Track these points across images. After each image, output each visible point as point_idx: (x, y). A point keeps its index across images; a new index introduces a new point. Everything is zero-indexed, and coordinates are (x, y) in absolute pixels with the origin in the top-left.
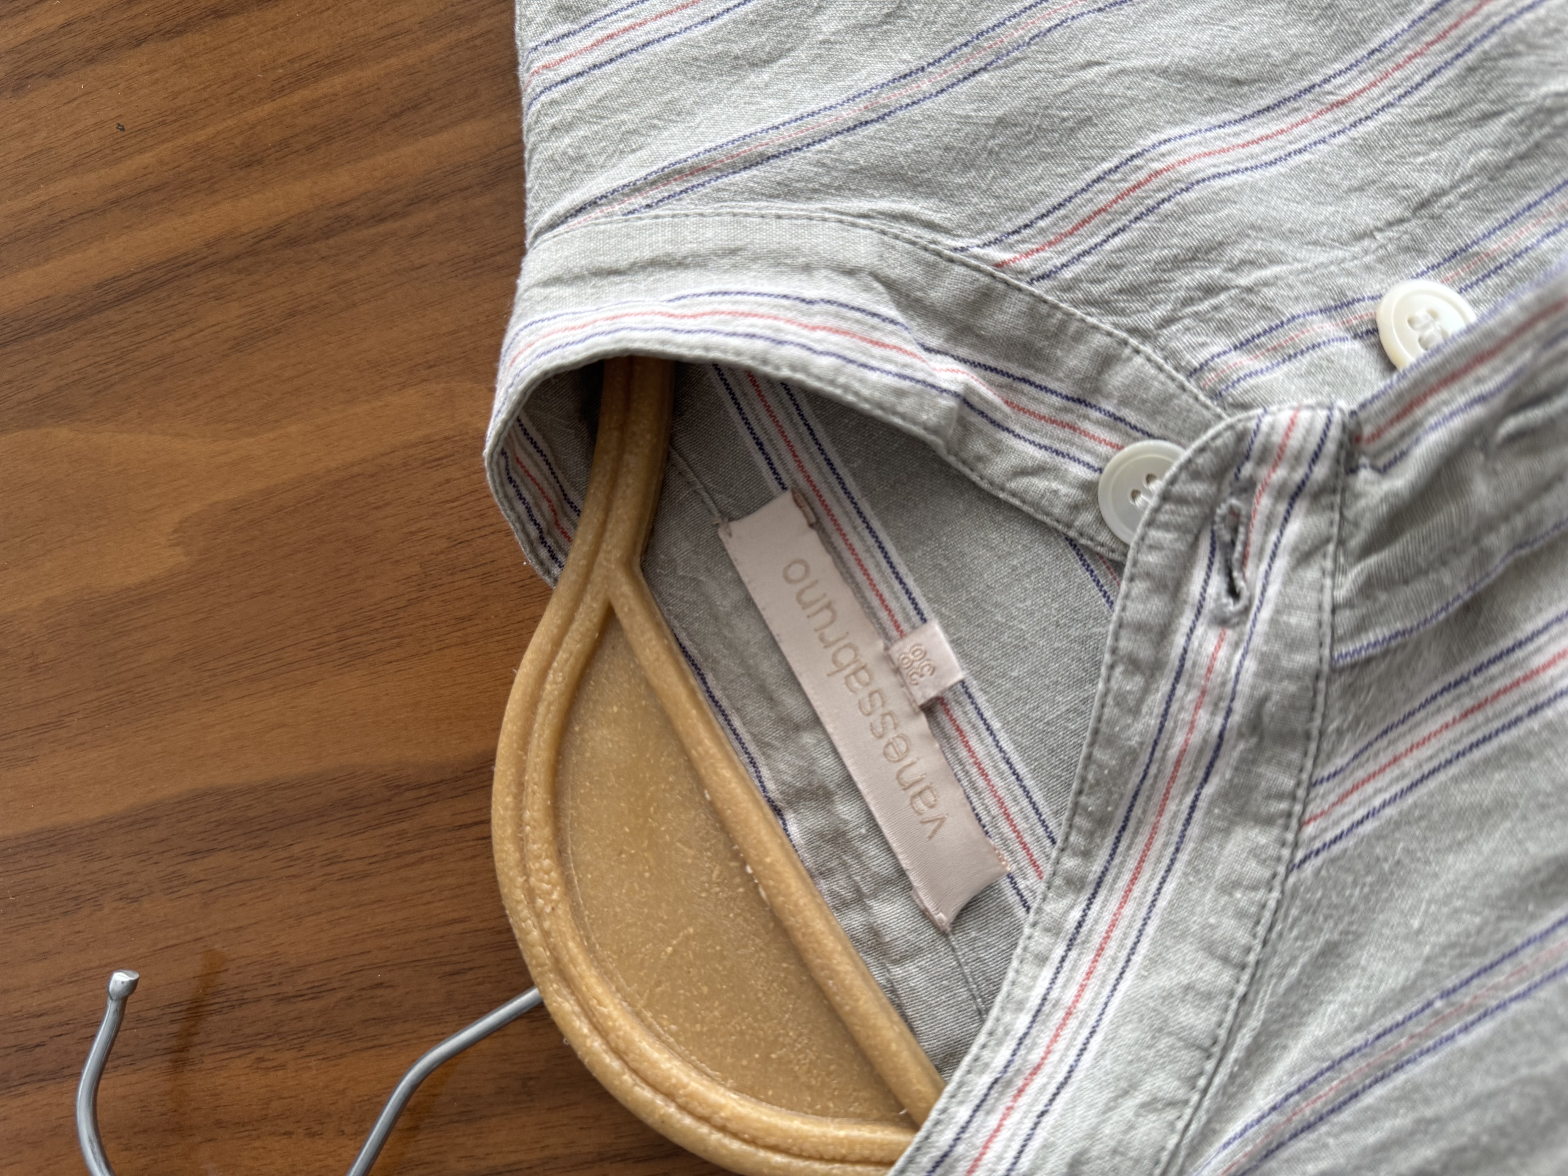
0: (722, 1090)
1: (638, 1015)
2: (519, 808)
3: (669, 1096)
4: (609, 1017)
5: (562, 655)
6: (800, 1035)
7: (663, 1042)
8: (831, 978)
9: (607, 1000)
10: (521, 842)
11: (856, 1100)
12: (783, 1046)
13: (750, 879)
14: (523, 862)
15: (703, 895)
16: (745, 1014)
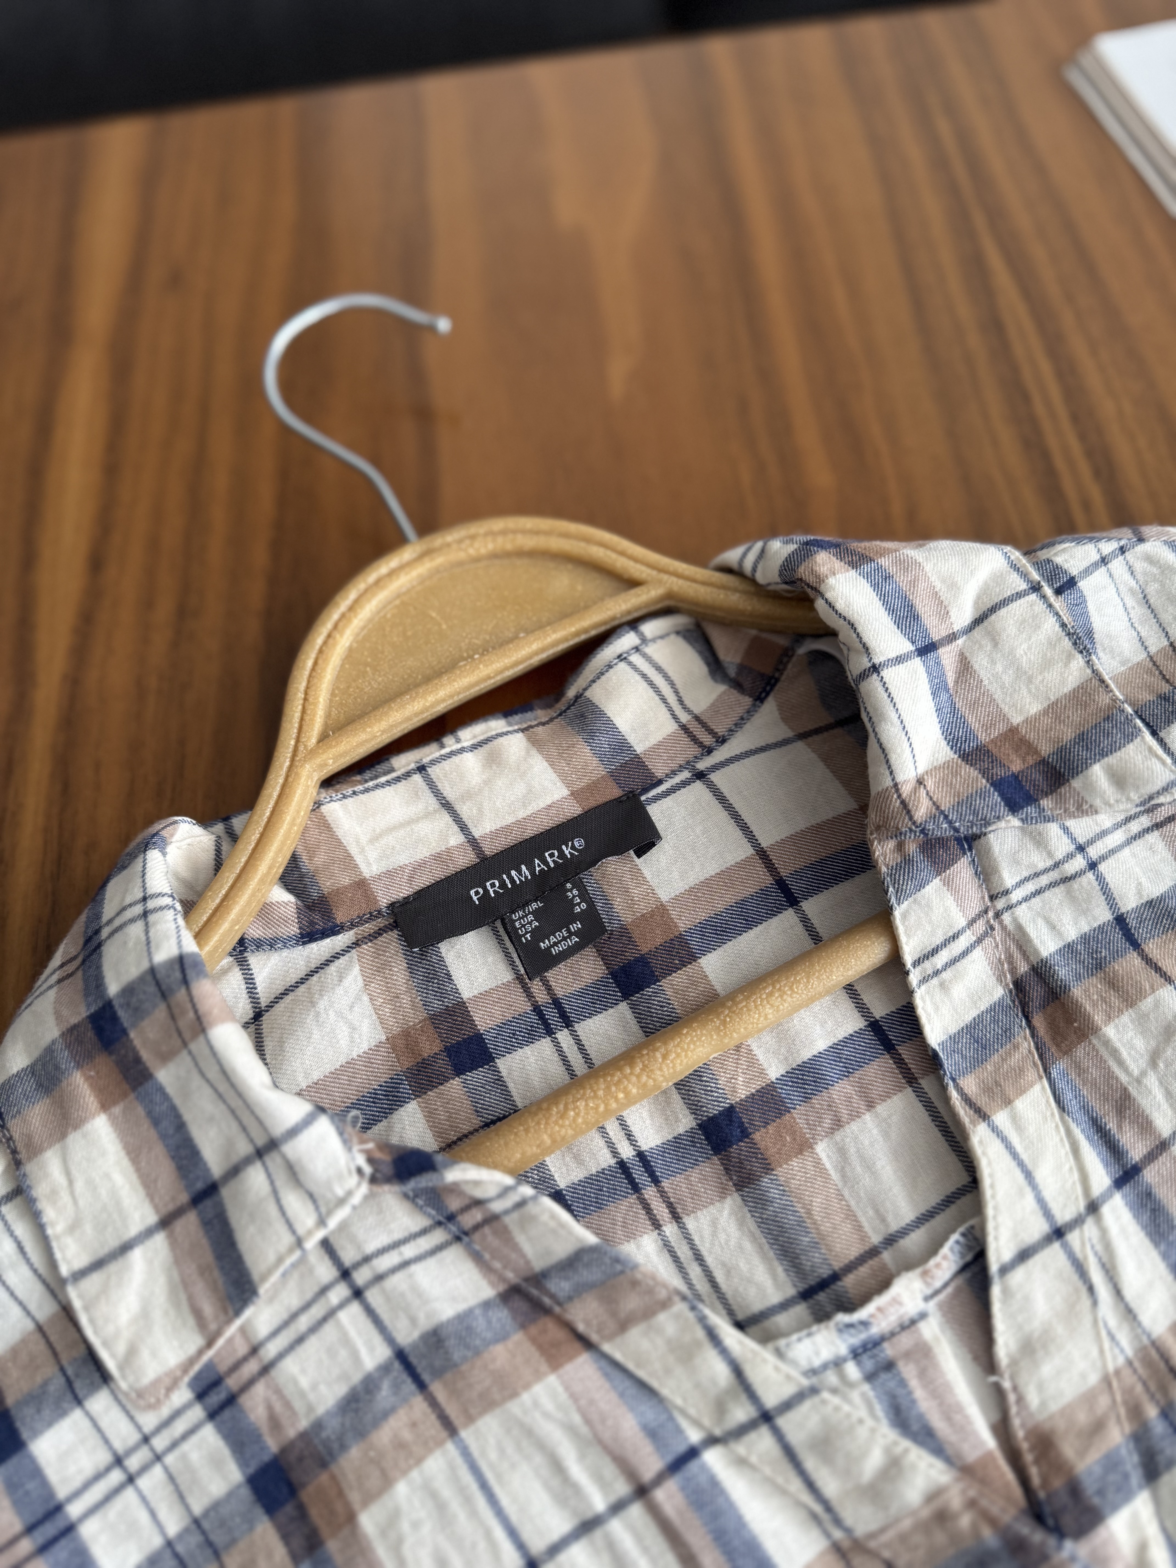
0: (351, 638)
1: (398, 598)
2: (524, 532)
3: (351, 609)
5: (614, 556)
6: (379, 684)
7: (381, 610)
9: (409, 577)
10: (504, 532)
11: (339, 712)
12: (374, 674)
13: (472, 657)
14: (491, 534)
15: (464, 634)
16: (393, 655)
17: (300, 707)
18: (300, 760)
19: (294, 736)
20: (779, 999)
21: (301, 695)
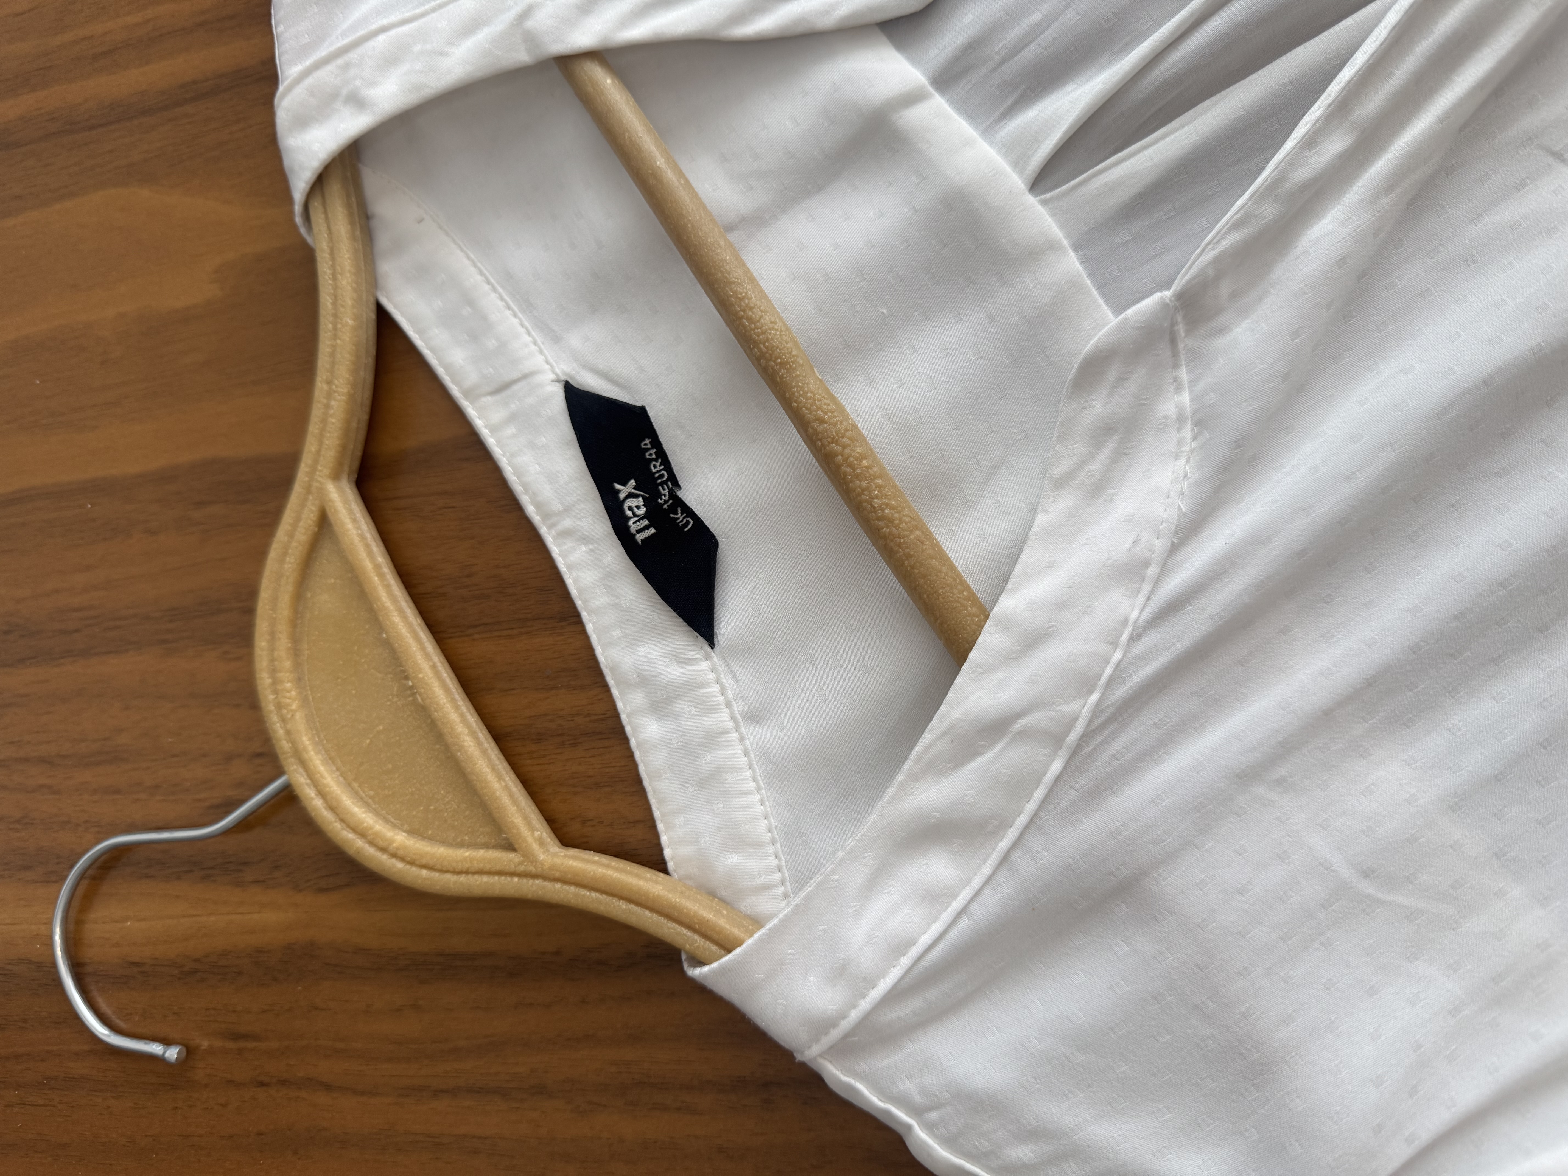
0: (398, 832)
1: (349, 785)
2: (272, 650)
3: (363, 834)
5: (295, 544)
6: (447, 792)
7: (365, 802)
8: (459, 751)
9: (326, 774)
10: (273, 671)
12: (437, 800)
13: (412, 689)
14: (274, 685)
15: (389, 703)
16: (415, 781)
17: (476, 877)
18: (535, 867)
19: (509, 879)
20: (755, 310)
21: (462, 878)
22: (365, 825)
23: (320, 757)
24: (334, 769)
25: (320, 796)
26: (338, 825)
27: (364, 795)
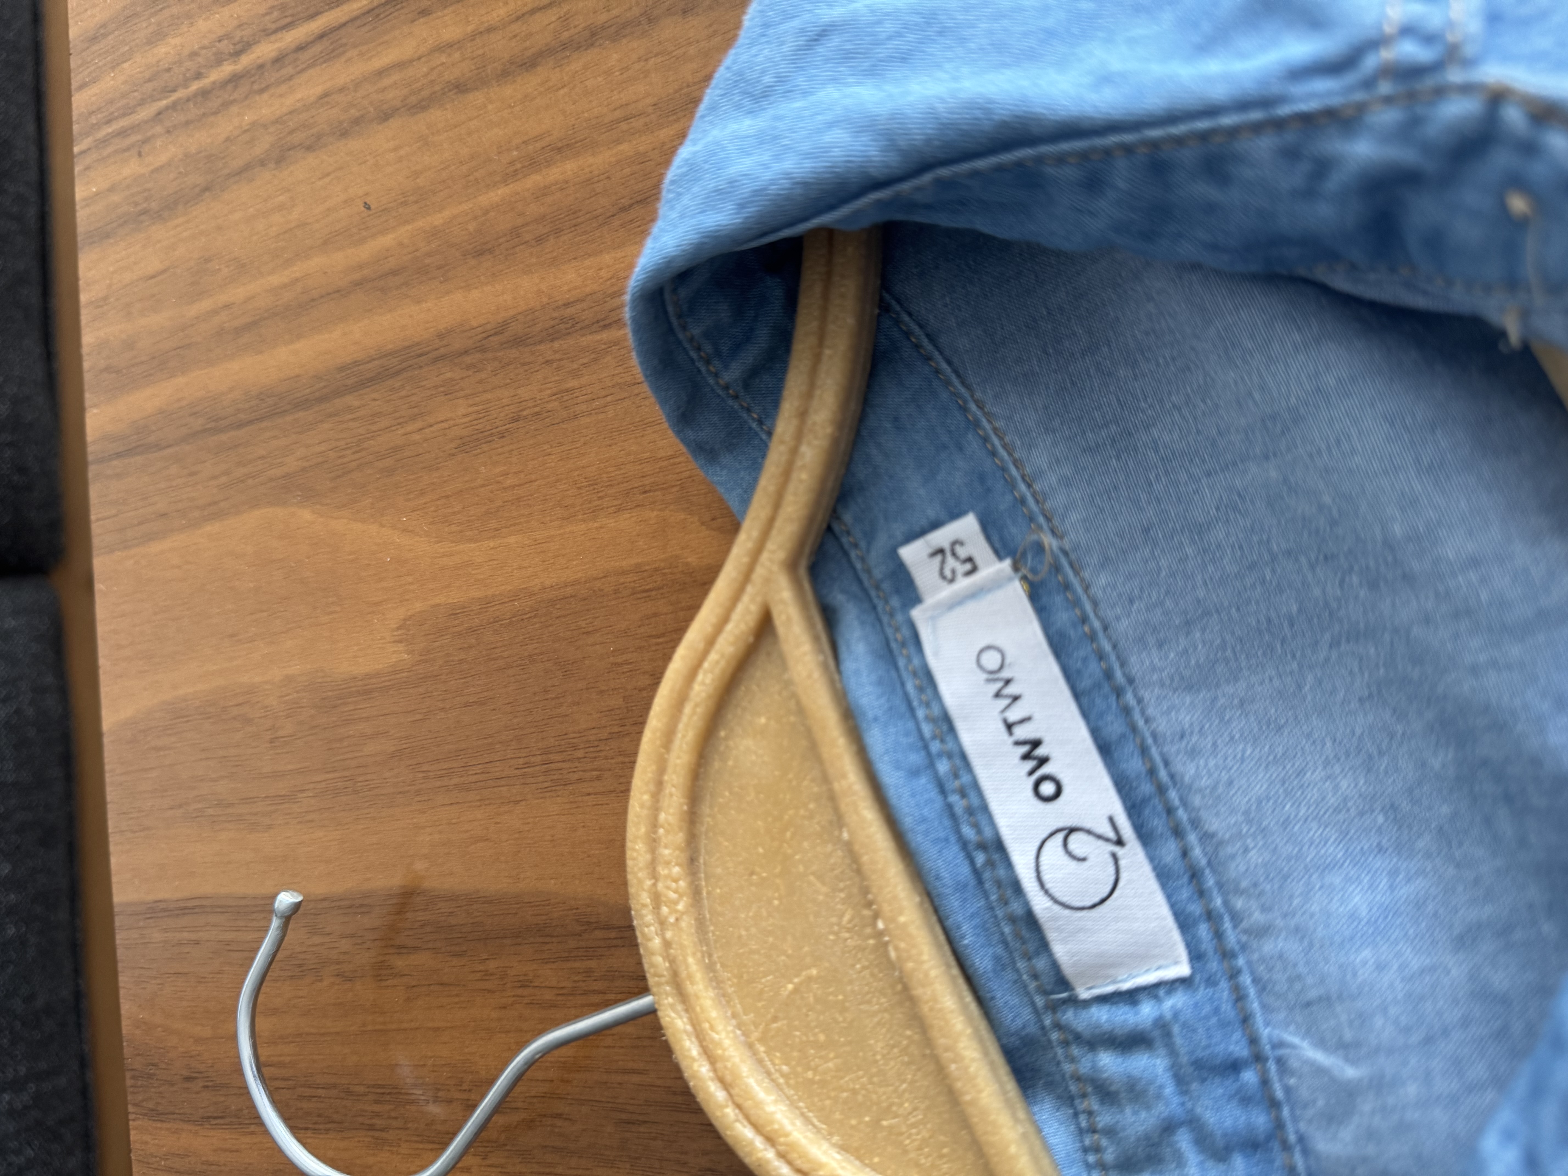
1: (750, 1046)
2: (655, 808)
3: (770, 1140)
4: (719, 1044)
5: (713, 656)
7: (773, 1080)
10: (653, 843)
12: (896, 1116)
13: (880, 934)
14: (653, 865)
15: (832, 937)
16: (861, 1073)
22: (776, 1126)
23: (711, 993)
24: (729, 1014)
25: (704, 1057)
26: (730, 1112)
27: (773, 1070)
